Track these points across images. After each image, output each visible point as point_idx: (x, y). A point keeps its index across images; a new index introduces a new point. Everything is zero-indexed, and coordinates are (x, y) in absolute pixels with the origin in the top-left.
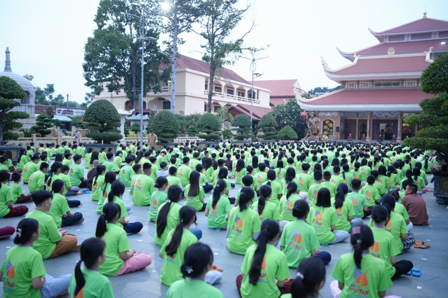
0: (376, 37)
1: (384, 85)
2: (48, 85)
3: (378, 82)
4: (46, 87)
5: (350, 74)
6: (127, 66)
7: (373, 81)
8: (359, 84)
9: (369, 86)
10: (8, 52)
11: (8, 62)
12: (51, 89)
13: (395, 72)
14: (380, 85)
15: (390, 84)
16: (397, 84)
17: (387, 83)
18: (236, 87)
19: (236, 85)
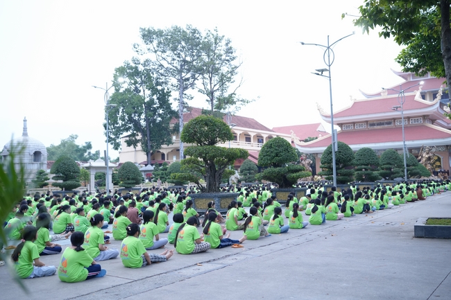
0: (400, 76)
1: (378, 124)
2: (86, 143)
3: (372, 123)
4: (85, 145)
5: (344, 117)
6: (143, 123)
7: (367, 122)
8: (354, 125)
9: (364, 127)
10: (25, 121)
11: (25, 129)
12: (89, 146)
13: (385, 112)
14: (373, 125)
15: (383, 124)
16: (389, 123)
17: (380, 123)
18: (252, 135)
19: (252, 133)
